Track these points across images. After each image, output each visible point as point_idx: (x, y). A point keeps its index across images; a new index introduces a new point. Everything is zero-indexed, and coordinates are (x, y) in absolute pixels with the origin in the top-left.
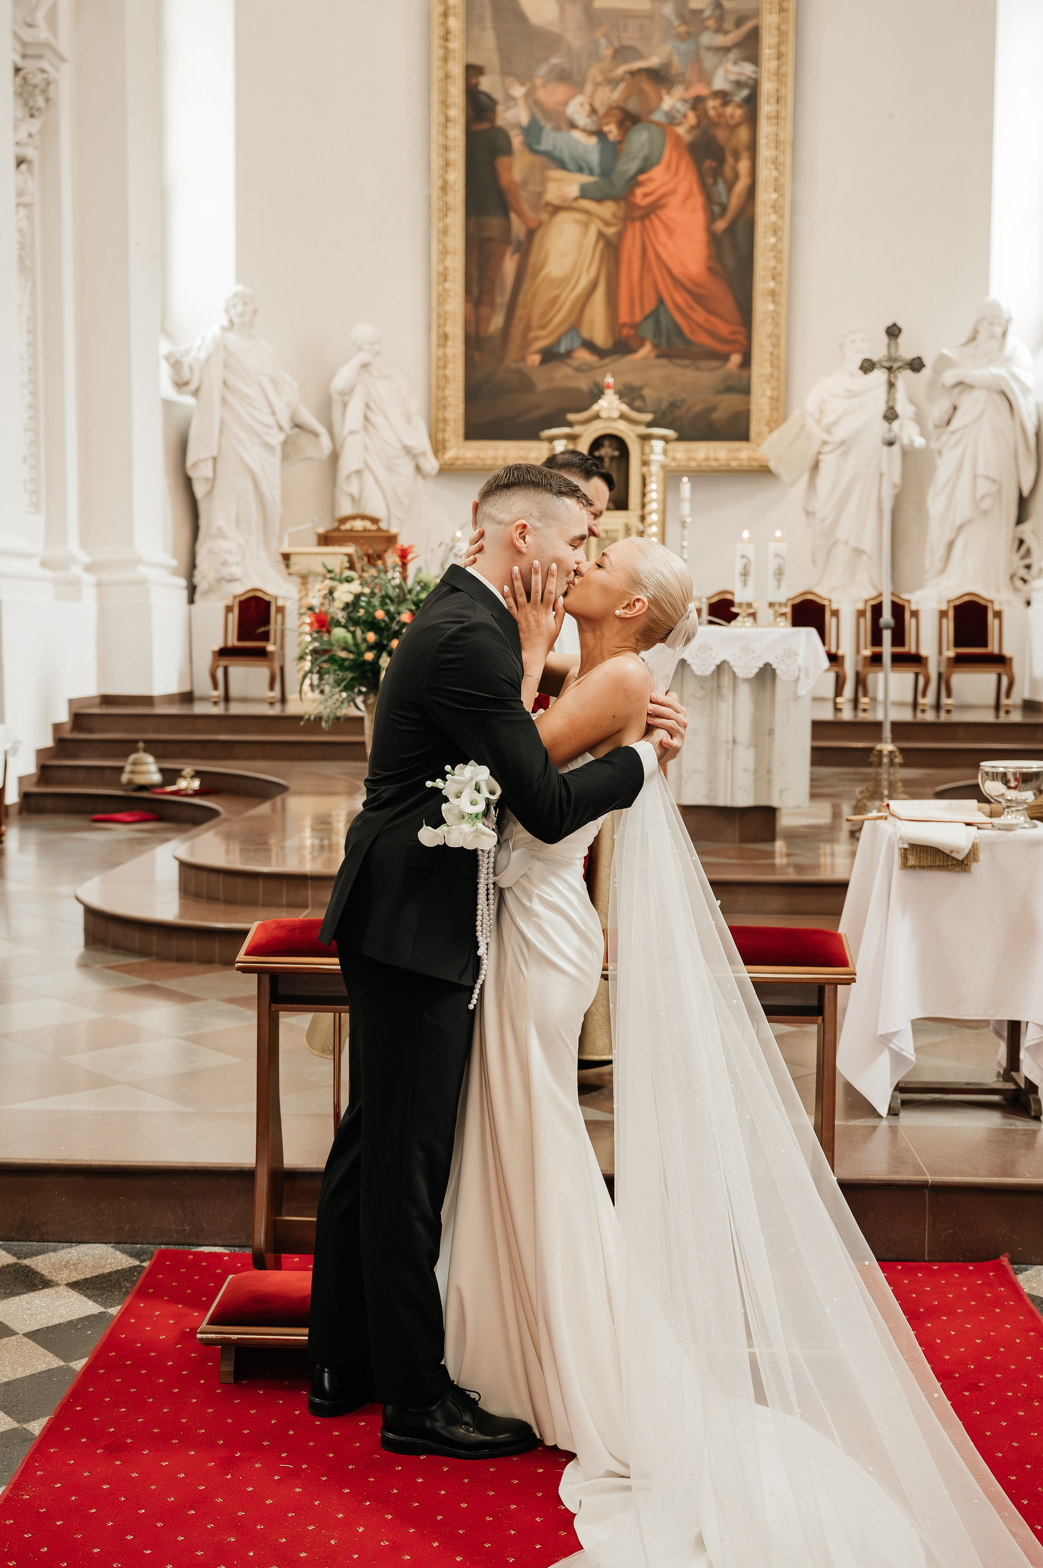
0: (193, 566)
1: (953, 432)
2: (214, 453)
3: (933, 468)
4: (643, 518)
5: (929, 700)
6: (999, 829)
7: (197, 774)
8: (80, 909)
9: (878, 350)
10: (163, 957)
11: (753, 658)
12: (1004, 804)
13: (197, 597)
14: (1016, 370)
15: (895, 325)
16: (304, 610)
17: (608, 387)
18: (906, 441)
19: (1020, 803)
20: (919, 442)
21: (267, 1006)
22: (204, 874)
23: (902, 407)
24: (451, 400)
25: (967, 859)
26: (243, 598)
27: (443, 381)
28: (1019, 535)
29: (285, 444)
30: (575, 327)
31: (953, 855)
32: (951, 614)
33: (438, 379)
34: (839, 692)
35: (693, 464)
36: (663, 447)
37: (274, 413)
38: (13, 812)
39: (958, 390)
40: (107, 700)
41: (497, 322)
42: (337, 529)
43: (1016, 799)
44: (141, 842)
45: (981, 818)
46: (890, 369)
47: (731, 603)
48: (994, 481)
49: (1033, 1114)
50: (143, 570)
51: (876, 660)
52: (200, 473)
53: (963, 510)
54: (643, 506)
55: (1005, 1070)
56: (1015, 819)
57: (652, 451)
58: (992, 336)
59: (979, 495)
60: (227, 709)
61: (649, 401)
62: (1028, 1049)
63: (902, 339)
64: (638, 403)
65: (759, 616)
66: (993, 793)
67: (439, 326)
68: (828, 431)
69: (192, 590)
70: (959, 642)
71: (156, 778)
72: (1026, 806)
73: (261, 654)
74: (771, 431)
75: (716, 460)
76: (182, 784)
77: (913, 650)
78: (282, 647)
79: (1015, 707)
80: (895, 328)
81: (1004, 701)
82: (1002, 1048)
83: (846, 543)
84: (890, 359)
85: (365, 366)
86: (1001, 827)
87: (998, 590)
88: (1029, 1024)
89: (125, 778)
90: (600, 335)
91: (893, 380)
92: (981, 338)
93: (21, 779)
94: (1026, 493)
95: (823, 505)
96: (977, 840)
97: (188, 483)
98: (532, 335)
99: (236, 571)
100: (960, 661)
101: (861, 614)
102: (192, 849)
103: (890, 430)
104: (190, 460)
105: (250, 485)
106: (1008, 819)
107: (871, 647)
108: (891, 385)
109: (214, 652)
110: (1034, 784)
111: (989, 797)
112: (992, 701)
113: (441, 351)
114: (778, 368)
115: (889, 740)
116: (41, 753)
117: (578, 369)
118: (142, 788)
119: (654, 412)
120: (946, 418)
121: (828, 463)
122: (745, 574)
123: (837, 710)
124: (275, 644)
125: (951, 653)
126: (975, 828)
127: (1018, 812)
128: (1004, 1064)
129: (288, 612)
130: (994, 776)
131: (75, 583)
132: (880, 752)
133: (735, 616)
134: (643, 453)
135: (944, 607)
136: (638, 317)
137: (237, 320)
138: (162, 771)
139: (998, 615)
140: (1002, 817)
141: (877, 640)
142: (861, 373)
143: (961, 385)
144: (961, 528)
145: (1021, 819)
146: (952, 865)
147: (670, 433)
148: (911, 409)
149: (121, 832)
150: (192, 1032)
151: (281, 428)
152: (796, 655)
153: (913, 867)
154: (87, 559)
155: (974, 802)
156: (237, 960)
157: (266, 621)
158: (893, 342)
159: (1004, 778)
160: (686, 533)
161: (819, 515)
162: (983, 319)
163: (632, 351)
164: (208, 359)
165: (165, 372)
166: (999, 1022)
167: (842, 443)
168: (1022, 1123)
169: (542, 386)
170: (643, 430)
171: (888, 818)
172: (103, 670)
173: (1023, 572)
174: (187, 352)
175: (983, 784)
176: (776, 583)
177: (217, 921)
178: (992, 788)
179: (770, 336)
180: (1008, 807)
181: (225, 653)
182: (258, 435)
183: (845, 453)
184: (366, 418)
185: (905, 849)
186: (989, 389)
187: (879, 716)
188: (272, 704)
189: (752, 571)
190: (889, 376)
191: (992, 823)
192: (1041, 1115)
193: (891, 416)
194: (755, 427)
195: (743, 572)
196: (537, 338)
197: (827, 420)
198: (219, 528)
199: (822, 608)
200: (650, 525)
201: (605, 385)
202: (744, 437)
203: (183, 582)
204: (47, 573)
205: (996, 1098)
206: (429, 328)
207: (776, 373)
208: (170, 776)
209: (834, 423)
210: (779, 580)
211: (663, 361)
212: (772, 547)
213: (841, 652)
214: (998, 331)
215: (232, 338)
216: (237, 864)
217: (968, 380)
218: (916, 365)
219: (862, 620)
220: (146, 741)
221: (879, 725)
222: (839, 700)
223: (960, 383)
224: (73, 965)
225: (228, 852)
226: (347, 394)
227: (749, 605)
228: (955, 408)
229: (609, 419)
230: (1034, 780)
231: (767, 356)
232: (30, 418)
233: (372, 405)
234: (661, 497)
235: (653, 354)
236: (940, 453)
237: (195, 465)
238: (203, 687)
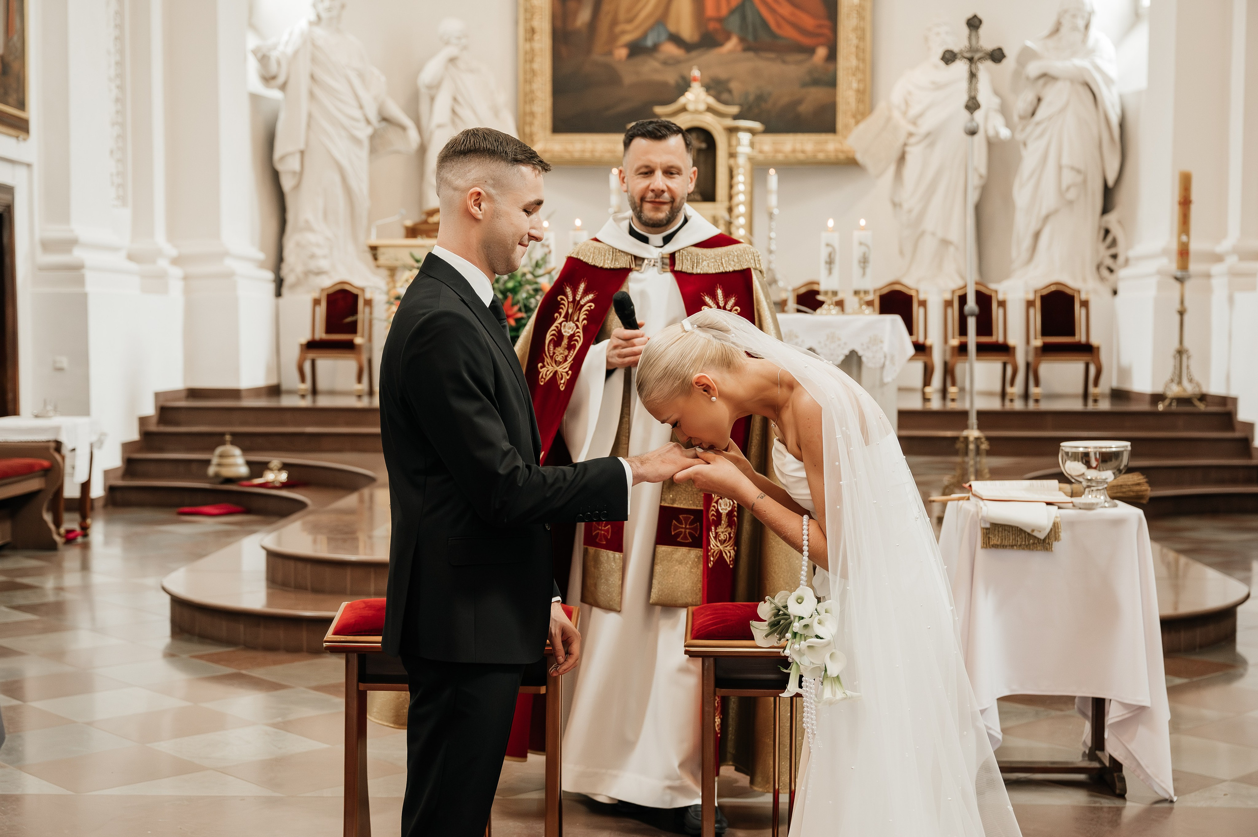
0: (280, 259)
1: (1038, 124)
2: (302, 146)
3: (1019, 159)
4: (730, 210)
5: (1017, 389)
6: (1080, 509)
7: (285, 467)
8: (167, 599)
9: (959, 41)
10: (250, 646)
11: (839, 345)
12: (1085, 484)
13: (285, 291)
14: (1099, 62)
15: (975, 16)
16: (392, 300)
17: (695, 80)
18: (991, 133)
19: (1101, 482)
20: (1005, 133)
21: (356, 684)
22: (292, 564)
23: (984, 95)
24: (539, 94)
25: (1049, 538)
26: (331, 291)
27: (530, 75)
28: (1104, 225)
29: (372, 138)
30: (661, 21)
31: (1035, 534)
32: (1038, 304)
33: (525, 72)
34: (927, 381)
35: (780, 157)
36: (750, 140)
37: (361, 107)
38: (98, 505)
39: (1041, 82)
40: (193, 393)
41: (584, 16)
42: (425, 222)
43: (1096, 478)
44: (228, 534)
45: (1061, 497)
46: (971, 60)
47: (817, 293)
48: (1079, 171)
49: (1118, 791)
50: (230, 264)
51: (962, 349)
52: (288, 167)
53: (1049, 200)
54: (731, 197)
55: (1090, 749)
56: (1095, 499)
57: (739, 143)
58: (1075, 28)
59: (1064, 186)
60: (314, 401)
61: (736, 93)
62: (1112, 725)
63: (982, 31)
64: (725, 96)
65: (848, 305)
66: (1074, 473)
67: (526, 20)
68: (914, 123)
69: (279, 283)
70: (1046, 331)
71: (243, 470)
72: (1106, 486)
73: (349, 346)
74: (857, 123)
75: (803, 152)
76: (270, 476)
77: (1001, 340)
78: (370, 339)
79: (1103, 395)
80: (976, 20)
81: (1092, 390)
82: (1087, 728)
83: (933, 234)
84: (972, 49)
85: (452, 60)
86: (1082, 507)
87: (1084, 280)
88: (1112, 701)
89: (212, 470)
90: (686, 29)
91: (974, 70)
92: (1064, 30)
93: (107, 473)
94: (1111, 183)
95: (910, 194)
96: (1058, 520)
97: (275, 176)
98: (618, 29)
99: (324, 264)
100: (1047, 350)
101: (948, 304)
102: (279, 541)
103: (972, 120)
104: (278, 153)
105: (337, 178)
106: (1088, 498)
107: (958, 337)
108: (973, 76)
109: (302, 345)
110: (1114, 463)
111: (1069, 477)
112: (1080, 389)
113: (528, 46)
114: (864, 61)
115: (975, 426)
116: (127, 447)
117: (665, 63)
118: (229, 480)
119: (741, 105)
120: (1030, 110)
121: (914, 154)
122: (830, 262)
123: (926, 399)
124: (363, 336)
125: (1038, 342)
126: (1056, 508)
127: (1099, 491)
128: (1089, 743)
129: (375, 303)
130: (1075, 457)
131: (162, 276)
132: (966, 438)
133: (821, 304)
134: (730, 145)
135: (1031, 297)
136: (724, 11)
137: (324, 15)
138: (249, 463)
139: (1085, 304)
140: (1083, 496)
141: (963, 331)
142: (942, 64)
143: (1046, 77)
144: (1047, 218)
145: (1102, 498)
146: (1034, 543)
147: (756, 125)
148: (996, 101)
149: (206, 525)
150: (280, 719)
151: (368, 122)
152: (882, 342)
153: (995, 546)
154: (173, 252)
155: (1055, 483)
156: (325, 639)
157: (354, 311)
158: (974, 33)
159: (1085, 458)
160: (774, 224)
161: (906, 206)
162: (1066, 11)
163: (718, 44)
164: (296, 53)
165: (252, 66)
166: (1084, 699)
167: (928, 135)
168: (1106, 801)
169: (628, 78)
170: (730, 123)
171: (971, 498)
172: (190, 363)
173: (1109, 262)
174: (274, 47)
175: (1064, 464)
176: (861, 271)
177: (305, 609)
178: (1073, 468)
179: (856, 29)
180: (1089, 487)
181: (312, 345)
182: (344, 128)
183: (932, 145)
184: (454, 112)
185: (987, 529)
186: (1072, 81)
187: (966, 406)
188: (360, 397)
189: (837, 259)
190: (970, 66)
191: (1072, 502)
192: (1125, 792)
193: (972, 106)
194: (842, 120)
195: (828, 260)
196: (624, 32)
197: (913, 111)
198: (307, 222)
199: (909, 299)
200: (738, 217)
201: (691, 78)
202: (829, 127)
203: (270, 275)
204: (133, 266)
205: (1081, 777)
206: (516, 23)
207: (861, 66)
208: (257, 468)
209: (921, 115)
210: (864, 268)
211: (751, 54)
212: (857, 235)
213: (929, 342)
214: (1081, 23)
215: (320, 32)
216: (324, 552)
217: (1052, 72)
218: (997, 56)
219: (949, 311)
220: (234, 435)
221: (964, 414)
222: (928, 390)
223: (1044, 75)
224: (159, 655)
225: (315, 541)
226: (434, 88)
227: (835, 293)
228: (1039, 100)
229: (696, 112)
230: (1113, 460)
231: (854, 50)
232: (117, 112)
233: (460, 99)
234: (749, 188)
235: (739, 48)
236: (1025, 144)
237: (282, 158)
238: (291, 380)
